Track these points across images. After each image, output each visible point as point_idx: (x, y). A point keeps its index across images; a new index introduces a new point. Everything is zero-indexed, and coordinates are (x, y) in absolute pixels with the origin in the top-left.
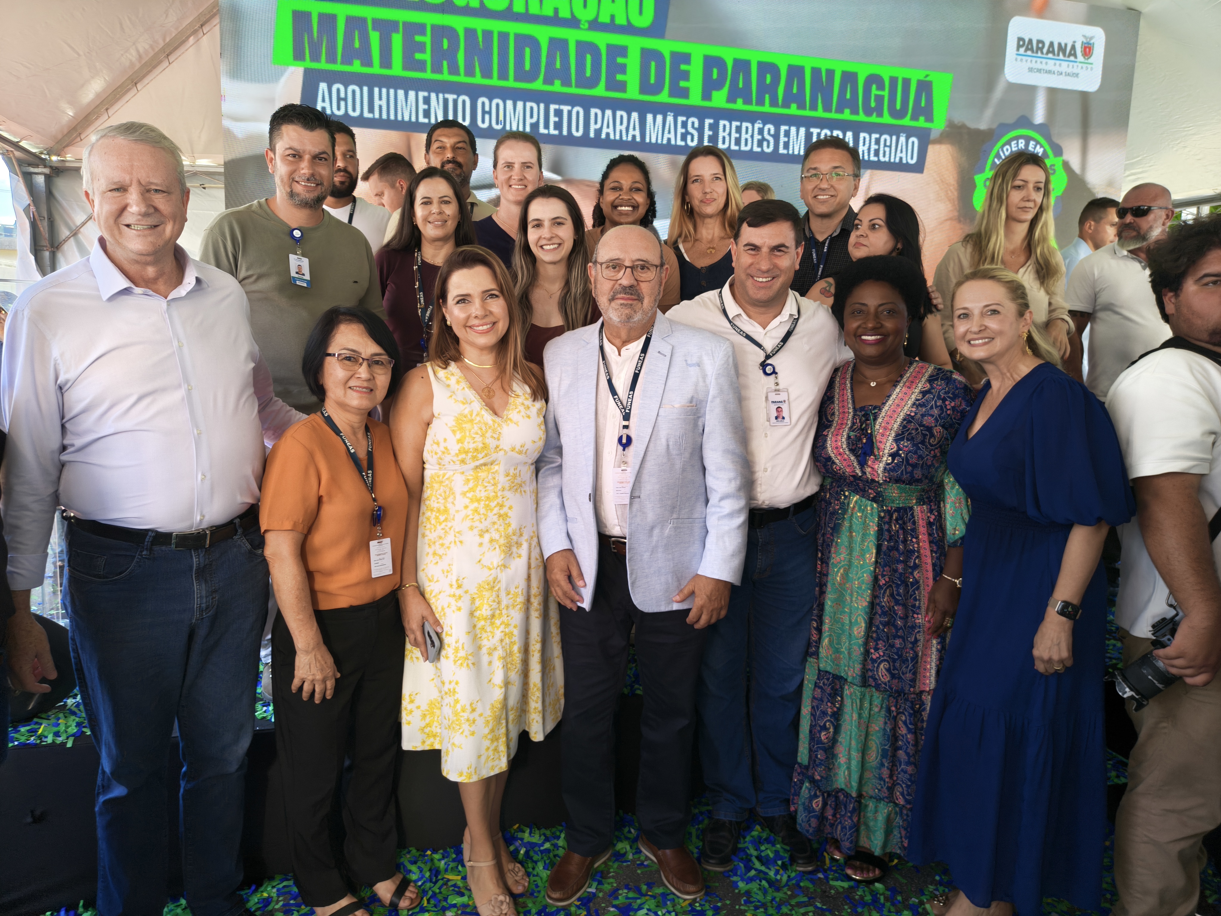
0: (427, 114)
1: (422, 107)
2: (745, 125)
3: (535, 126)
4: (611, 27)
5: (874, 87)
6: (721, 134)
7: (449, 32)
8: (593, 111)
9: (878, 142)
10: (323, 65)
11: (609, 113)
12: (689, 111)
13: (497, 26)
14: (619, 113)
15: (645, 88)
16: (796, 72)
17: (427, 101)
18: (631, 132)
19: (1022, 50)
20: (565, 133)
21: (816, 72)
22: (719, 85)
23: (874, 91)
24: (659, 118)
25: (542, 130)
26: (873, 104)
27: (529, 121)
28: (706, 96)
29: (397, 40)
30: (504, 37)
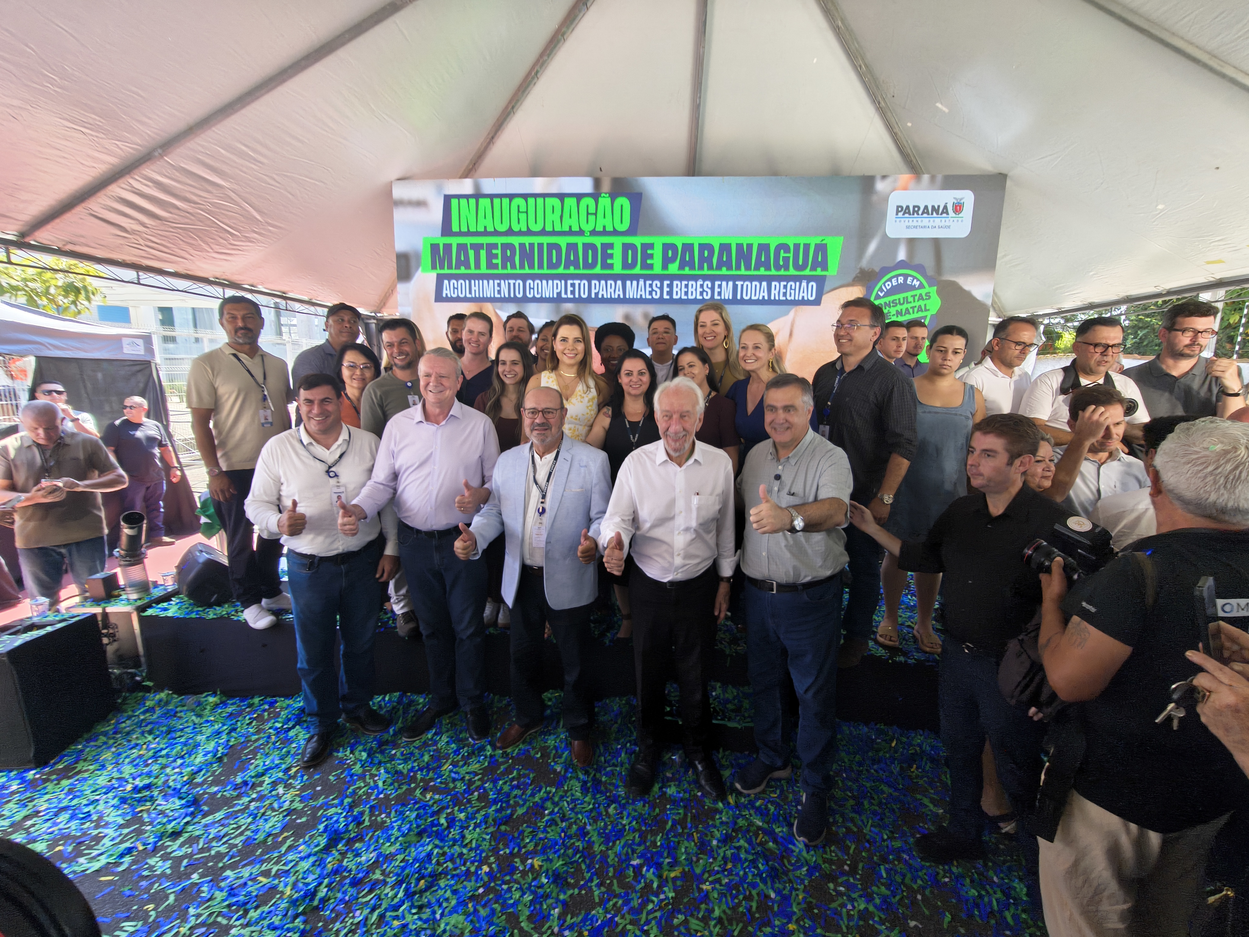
0: (499, 292)
1: (497, 288)
2: (690, 283)
3: (559, 294)
4: (604, 233)
5: (782, 251)
6: (675, 289)
7: (511, 247)
10: (446, 271)
11: (603, 282)
12: (653, 277)
13: (536, 240)
15: (625, 265)
16: (725, 248)
17: (499, 285)
18: (617, 293)
19: (900, 214)
20: (577, 296)
21: (739, 246)
22: (673, 260)
23: (782, 254)
24: (635, 283)
25: (563, 296)
26: (781, 263)
27: (556, 291)
28: (665, 267)
29: (483, 253)
30: (540, 246)
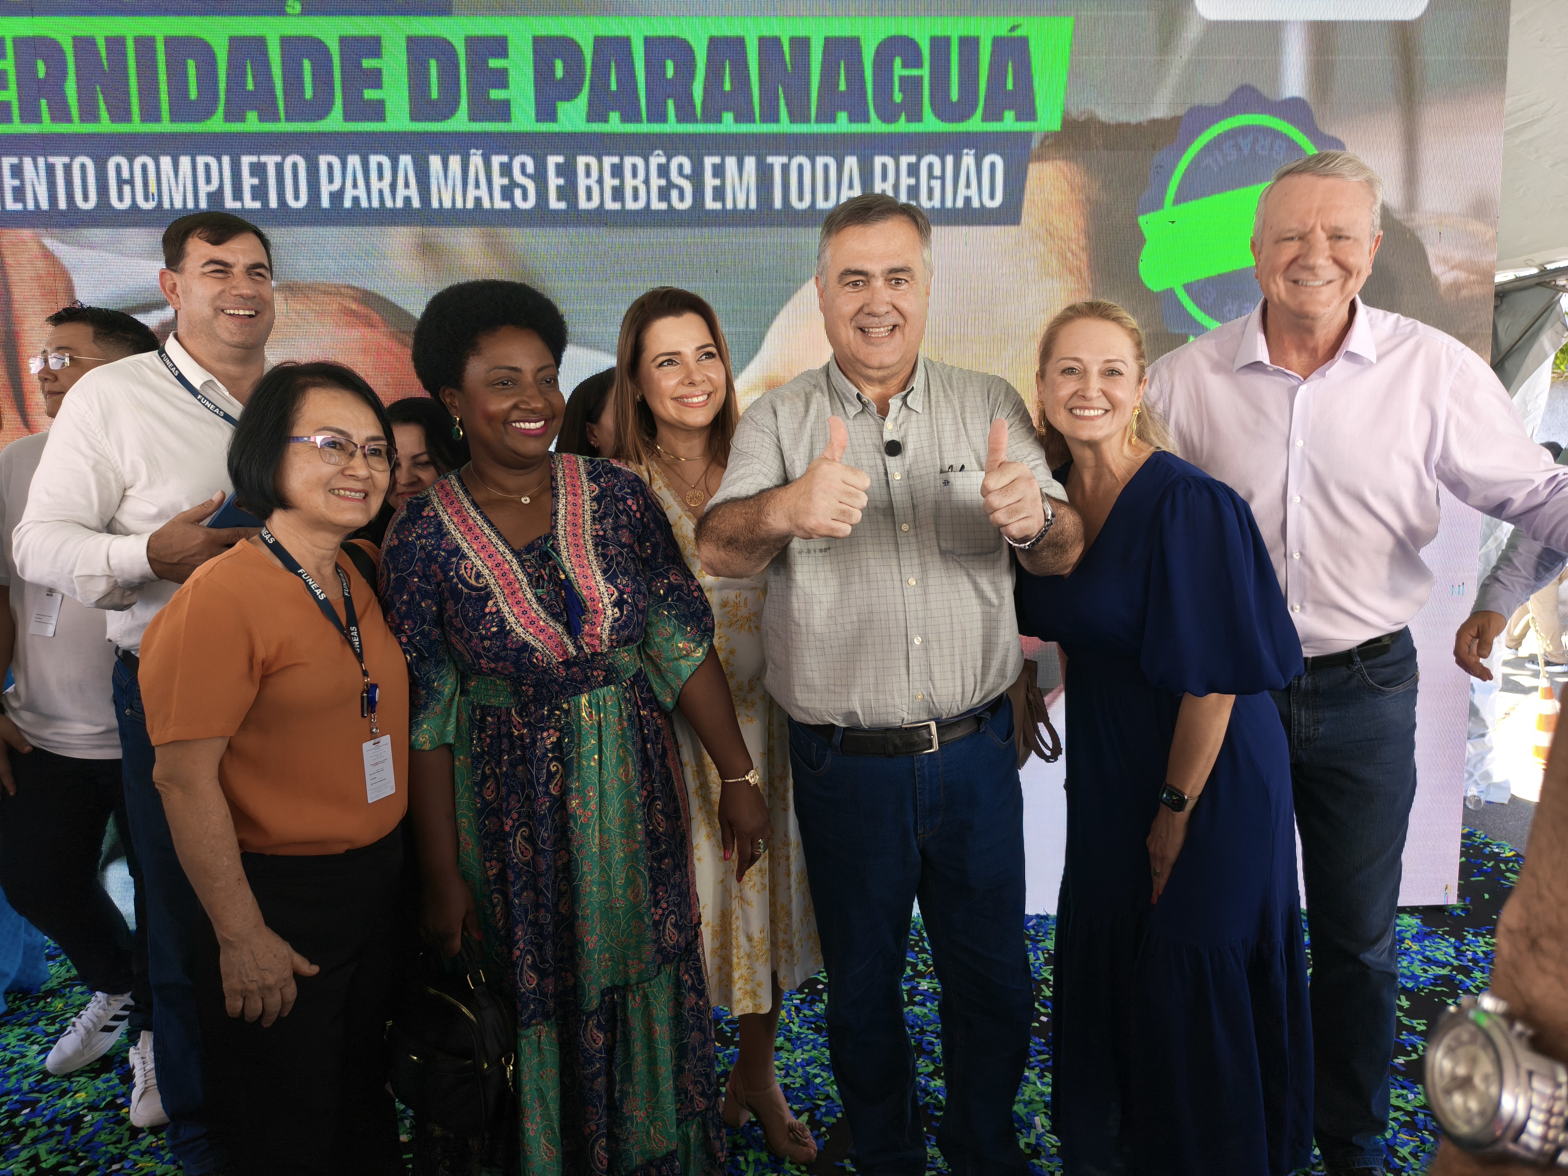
0: (19, 194)
1: (10, 183)
4: (346, 5)
5: (898, 61)
7: (48, 48)
8: (323, 160)
9: (913, 170)
11: (354, 161)
13: (129, 27)
14: (374, 159)
15: (421, 109)
16: (726, 49)
17: (17, 171)
18: (401, 192)
20: (273, 203)
22: (569, 91)
23: (899, 70)
24: (455, 161)
26: (898, 97)
27: (204, 189)
30: (145, 44)
